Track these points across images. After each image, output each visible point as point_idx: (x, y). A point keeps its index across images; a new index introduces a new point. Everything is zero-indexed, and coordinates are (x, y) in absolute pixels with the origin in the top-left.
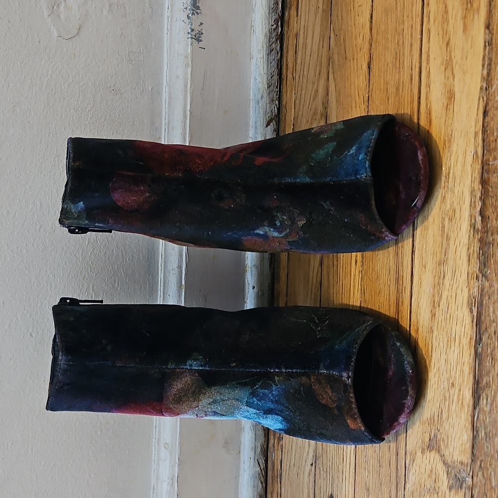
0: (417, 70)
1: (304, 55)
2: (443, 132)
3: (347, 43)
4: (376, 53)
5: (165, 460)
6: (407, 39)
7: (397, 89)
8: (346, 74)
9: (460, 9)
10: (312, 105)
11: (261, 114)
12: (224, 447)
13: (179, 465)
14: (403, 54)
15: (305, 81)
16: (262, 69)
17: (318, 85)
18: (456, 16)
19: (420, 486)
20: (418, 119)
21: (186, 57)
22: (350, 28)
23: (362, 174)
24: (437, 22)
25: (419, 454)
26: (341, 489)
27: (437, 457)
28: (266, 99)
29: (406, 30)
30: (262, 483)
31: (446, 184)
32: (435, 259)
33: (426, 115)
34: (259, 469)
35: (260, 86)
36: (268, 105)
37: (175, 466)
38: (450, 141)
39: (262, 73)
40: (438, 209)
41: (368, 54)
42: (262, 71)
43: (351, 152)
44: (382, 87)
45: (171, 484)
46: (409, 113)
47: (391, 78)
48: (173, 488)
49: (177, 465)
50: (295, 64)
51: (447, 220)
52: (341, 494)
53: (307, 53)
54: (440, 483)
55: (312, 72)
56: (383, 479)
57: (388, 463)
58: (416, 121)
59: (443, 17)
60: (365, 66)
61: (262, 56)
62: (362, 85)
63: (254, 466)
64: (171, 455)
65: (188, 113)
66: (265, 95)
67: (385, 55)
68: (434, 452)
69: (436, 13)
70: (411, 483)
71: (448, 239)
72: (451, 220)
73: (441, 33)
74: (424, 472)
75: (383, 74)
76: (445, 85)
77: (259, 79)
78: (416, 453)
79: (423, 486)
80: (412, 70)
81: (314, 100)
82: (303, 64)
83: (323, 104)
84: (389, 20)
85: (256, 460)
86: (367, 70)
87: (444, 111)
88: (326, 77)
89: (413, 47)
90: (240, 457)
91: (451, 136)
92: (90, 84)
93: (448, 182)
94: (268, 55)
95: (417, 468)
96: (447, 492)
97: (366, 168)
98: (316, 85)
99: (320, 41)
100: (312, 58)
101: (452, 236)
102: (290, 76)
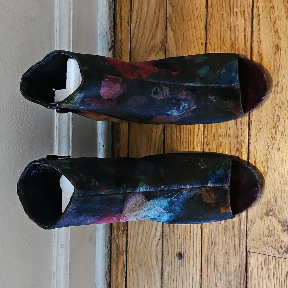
0: (250, 33)
1: (140, 14)
2: (272, 65)
3: (185, 13)
4: (213, 20)
5: (61, 255)
6: (240, 17)
7: (233, 41)
8: (185, 29)
9: (283, 7)
10: (150, 42)
11: (106, 44)
12: (89, 241)
13: (70, 256)
14: (238, 24)
15: (142, 28)
16: (106, 17)
17: (155, 32)
18: (280, 10)
19: (260, 235)
20: (251, 57)
21: (70, 4)
22: (186, 5)
23: (236, 83)
24: (265, 12)
25: (258, 220)
26: (189, 248)
27: (273, 219)
28: (109, 36)
29: (239, 12)
30: (109, 258)
31: (276, 90)
32: (268, 126)
33: (258, 56)
34: (107, 251)
35: (105, 27)
36: (110, 39)
37: (68, 258)
38: (278, 70)
39: (106, 20)
40: (270, 102)
41: (205, 21)
42: (106, 18)
43: (223, 72)
44: (219, 39)
45: (65, 269)
46: (244, 54)
47: (227, 35)
48: (67, 271)
49: (69, 256)
50: (129, 18)
51: (277, 108)
52: (189, 250)
53: (143, 13)
54: (276, 231)
55: (149, 25)
56: (228, 236)
57: (232, 228)
58: (249, 58)
59: (270, 9)
60: (202, 27)
61: (106, 10)
62: (199, 36)
63: (105, 249)
64: (65, 251)
65: (71, 39)
66: (108, 33)
67: (220, 22)
68: (270, 217)
69: (264, 7)
70: (252, 234)
71: (278, 117)
72: (280, 107)
73: (269, 17)
74: (262, 227)
75: (219, 33)
76: (273, 43)
77: (104, 23)
78: (256, 220)
79: (262, 234)
80: (245, 33)
81: (152, 40)
82: (139, 19)
83: (161, 43)
84: (224, 5)
85: (106, 246)
86: (204, 29)
87: (273, 56)
88: (164, 28)
89: (245, 21)
90: (95, 246)
91: (279, 67)
92: (18, 12)
93: (278, 89)
94: (109, 9)
95: (257, 227)
96: (282, 234)
97: (238, 80)
98: (153, 32)
99: (156, 7)
100: (148, 16)
101: (282, 115)
102: (125, 24)
